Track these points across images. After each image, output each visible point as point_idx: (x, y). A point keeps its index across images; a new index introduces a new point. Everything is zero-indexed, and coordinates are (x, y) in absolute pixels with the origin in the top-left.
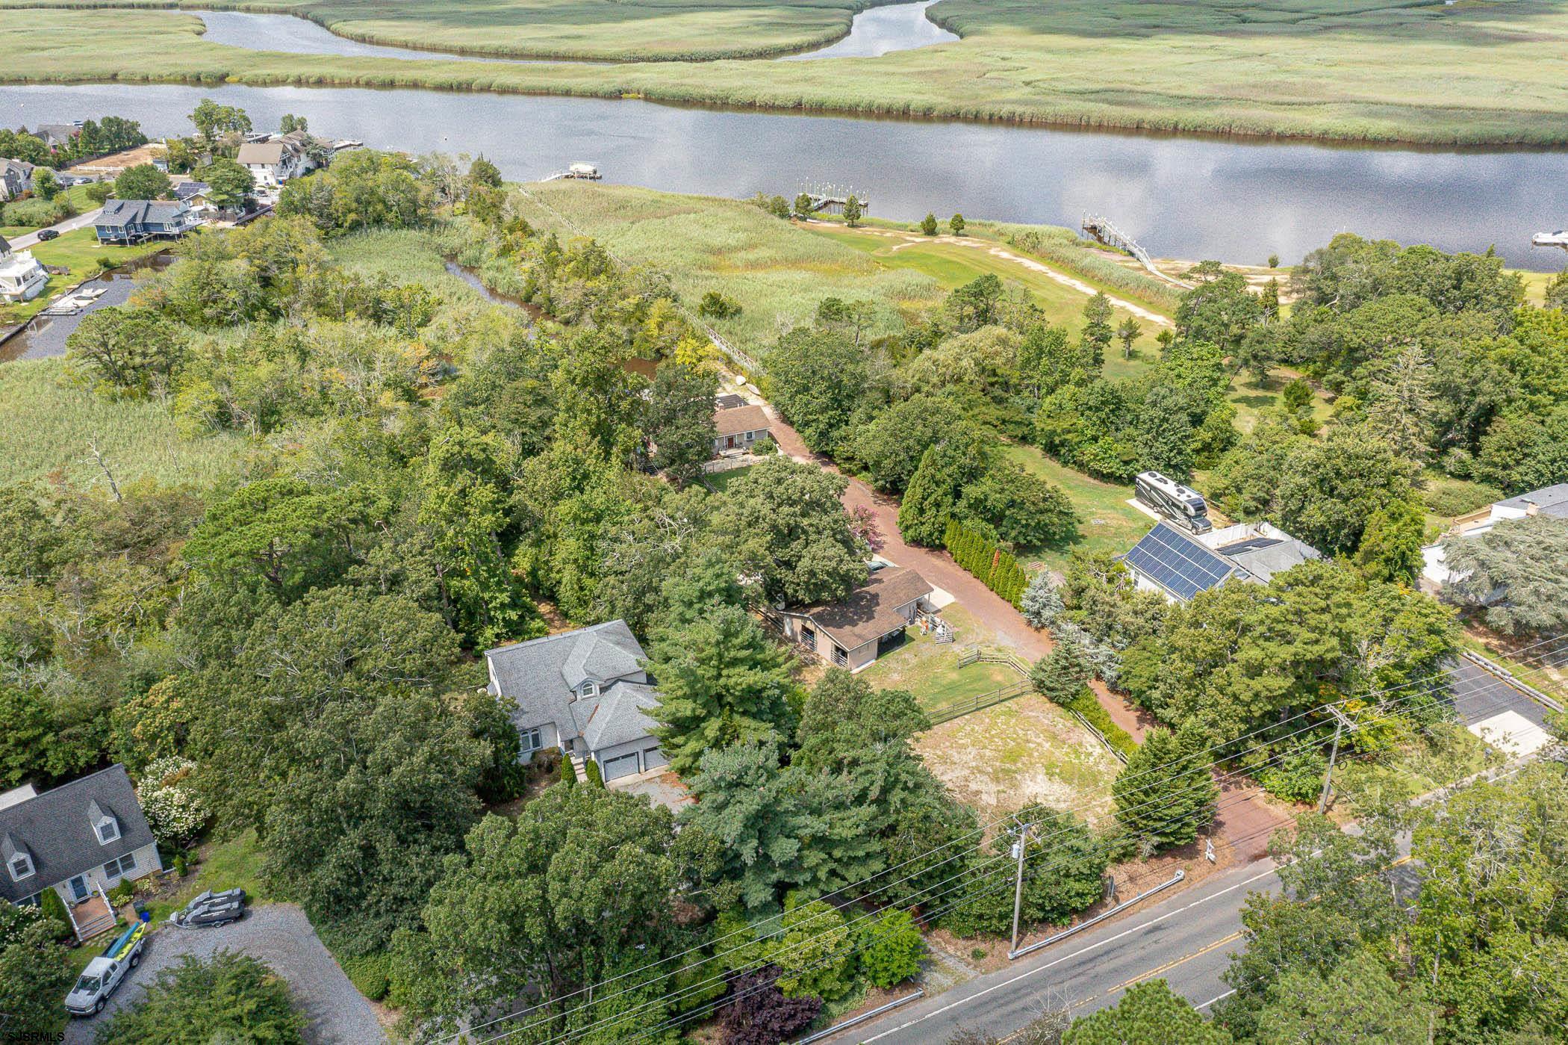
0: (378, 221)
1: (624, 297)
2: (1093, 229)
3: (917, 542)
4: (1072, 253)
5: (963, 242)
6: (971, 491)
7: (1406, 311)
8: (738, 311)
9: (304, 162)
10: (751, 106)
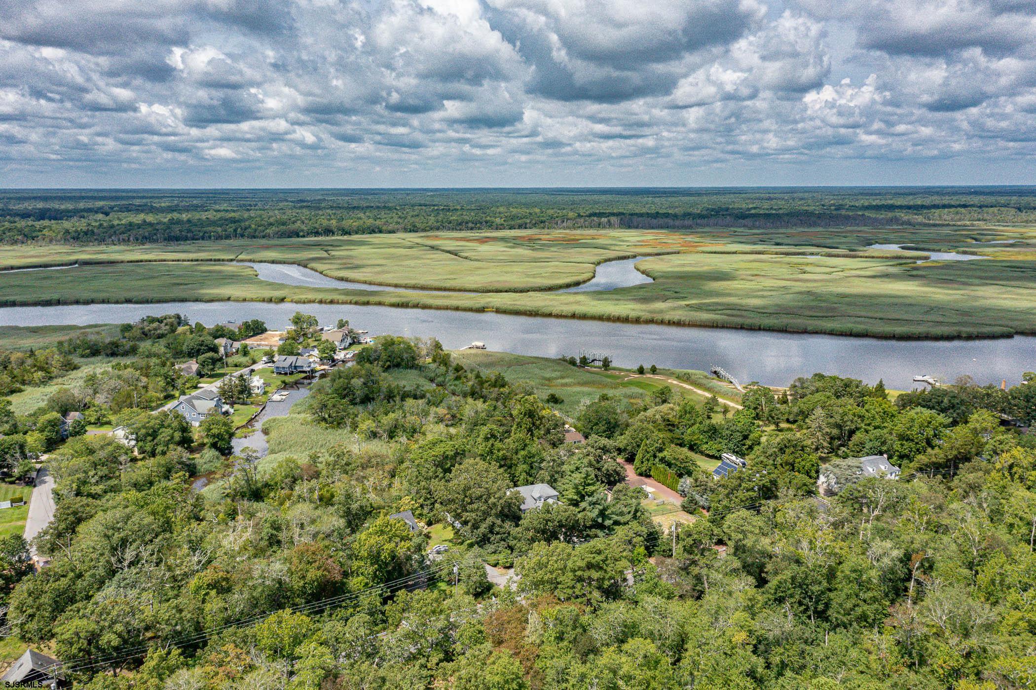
0: (398, 365)
1: (516, 395)
2: (715, 372)
3: (641, 475)
4: (704, 381)
5: (657, 377)
6: (661, 455)
7: (823, 398)
8: (563, 401)
9: (349, 340)
10: (550, 315)
